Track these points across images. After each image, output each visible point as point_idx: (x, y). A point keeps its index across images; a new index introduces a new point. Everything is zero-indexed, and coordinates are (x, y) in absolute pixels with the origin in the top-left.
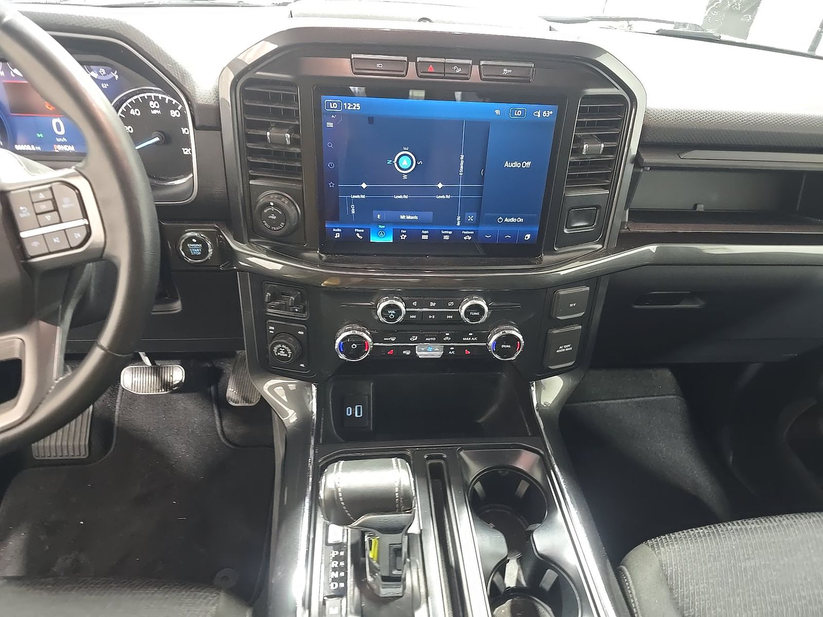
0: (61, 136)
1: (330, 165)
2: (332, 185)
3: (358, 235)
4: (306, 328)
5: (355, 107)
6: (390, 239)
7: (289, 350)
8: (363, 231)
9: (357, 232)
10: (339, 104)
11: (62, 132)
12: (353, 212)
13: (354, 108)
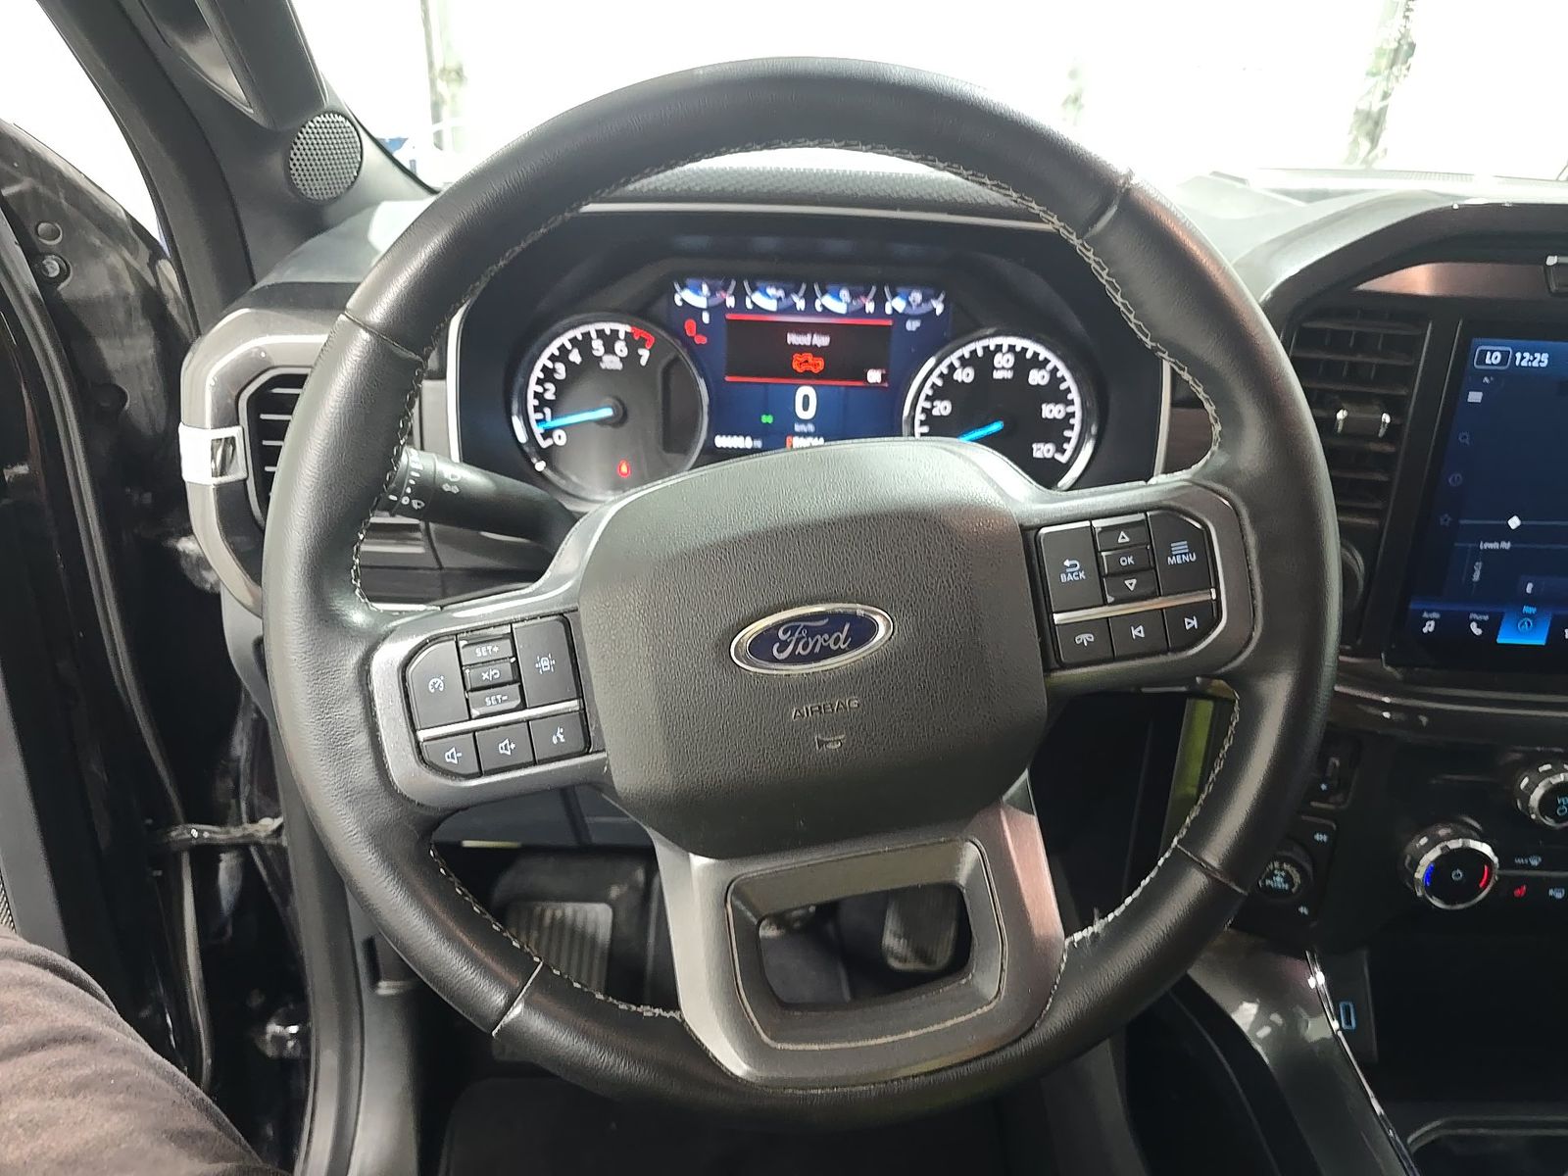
0: (805, 422)
1: (1455, 479)
2: (1445, 520)
3: (1474, 627)
4: (1334, 826)
5: (1538, 359)
6: (1539, 640)
7: (1297, 879)
8: (1486, 618)
9: (1473, 620)
10: (1505, 355)
11: (810, 414)
12: (1476, 577)
13: (1535, 364)
